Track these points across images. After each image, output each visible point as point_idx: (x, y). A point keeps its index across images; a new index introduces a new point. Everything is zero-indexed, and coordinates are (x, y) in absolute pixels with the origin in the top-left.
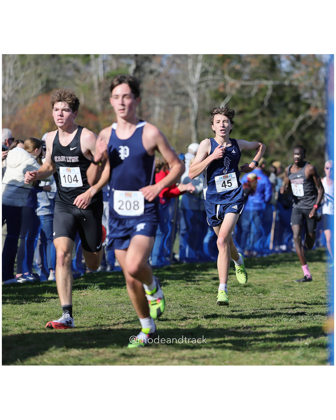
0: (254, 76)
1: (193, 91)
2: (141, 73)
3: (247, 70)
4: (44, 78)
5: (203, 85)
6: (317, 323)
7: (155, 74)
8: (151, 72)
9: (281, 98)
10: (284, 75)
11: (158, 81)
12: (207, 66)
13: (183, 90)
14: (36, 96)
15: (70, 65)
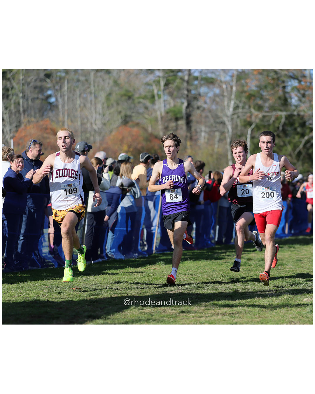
0: (273, 108)
1: (228, 121)
2: (191, 109)
3: (267, 105)
4: (123, 114)
5: (235, 116)
7: (201, 109)
8: (198, 108)
9: (292, 124)
10: (293, 108)
11: (204, 115)
12: (238, 102)
13: (221, 120)
14: (118, 127)
15: (141, 105)
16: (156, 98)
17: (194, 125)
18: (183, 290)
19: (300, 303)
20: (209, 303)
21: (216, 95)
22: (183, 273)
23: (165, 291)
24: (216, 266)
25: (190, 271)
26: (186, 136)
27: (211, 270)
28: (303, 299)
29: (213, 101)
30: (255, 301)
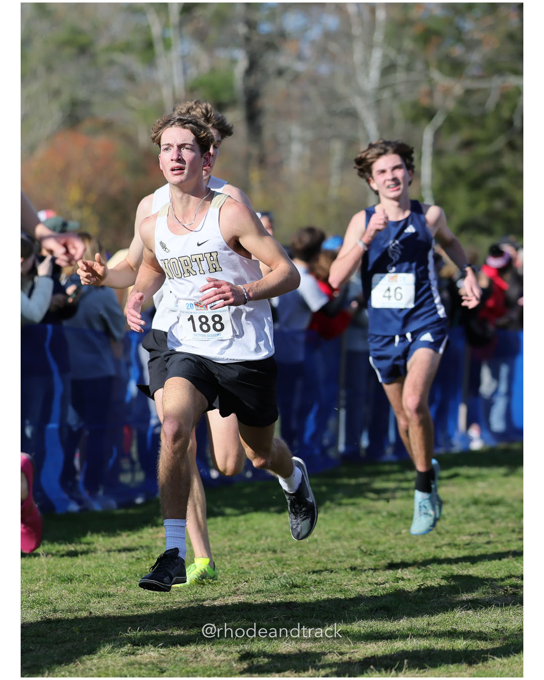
0: (492, 68)
1: (367, 108)
2: (259, 76)
3: (476, 57)
4: (65, 98)
5: (386, 94)
7: (288, 76)
8: (280, 72)
11: (295, 91)
12: (392, 53)
13: (346, 105)
14: (53, 135)
15: (115, 70)
16: (159, 48)
17: (269, 124)
18: (248, 596)
21: (328, 36)
22: (249, 548)
23: (196, 601)
24: (343, 524)
25: (269, 540)
26: (249, 157)
27: (328, 536)
29: (323, 52)
30: (455, 619)
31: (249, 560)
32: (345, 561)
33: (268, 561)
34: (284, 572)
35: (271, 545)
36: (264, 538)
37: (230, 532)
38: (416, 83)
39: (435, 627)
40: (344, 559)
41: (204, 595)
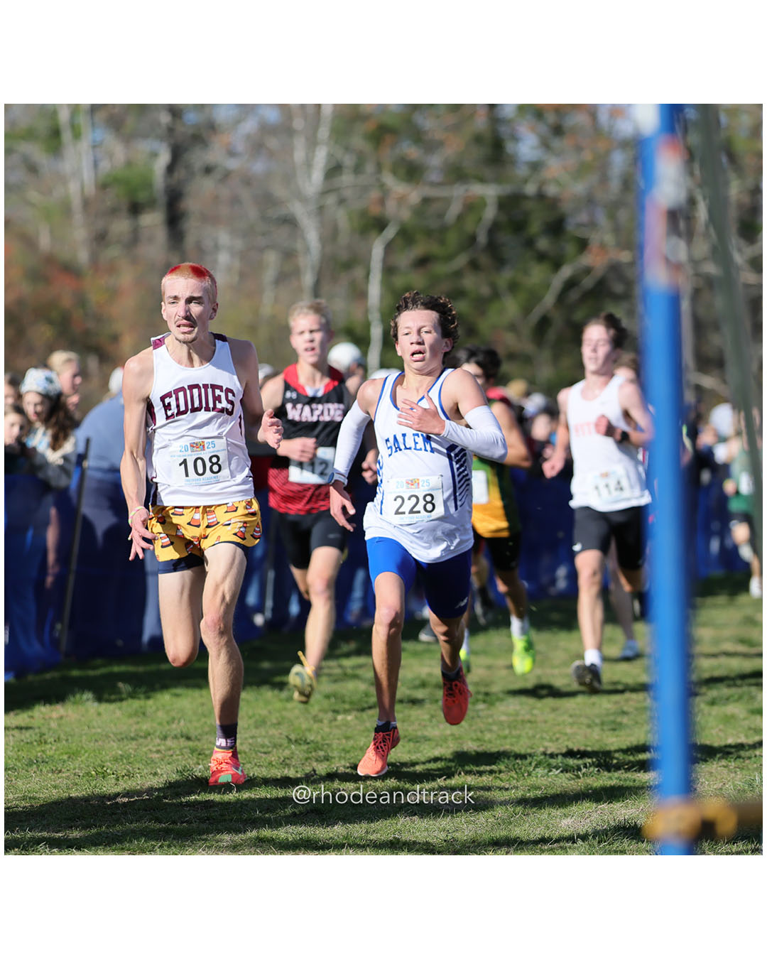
0: (455, 173)
1: (309, 215)
2: (180, 173)
3: (435, 161)
5: (331, 200)
6: (616, 778)
7: (218, 174)
8: (208, 170)
9: (520, 226)
10: (522, 171)
11: (225, 192)
12: (339, 153)
13: (284, 211)
15: (15, 160)
16: (67, 136)
17: (193, 230)
19: (547, 836)
20: (242, 836)
21: (266, 129)
22: (158, 733)
25: (182, 722)
28: (558, 820)
29: (257, 146)
30: (399, 827)
31: (159, 748)
32: (269, 753)
33: (181, 749)
34: (199, 764)
35: (185, 730)
36: (176, 721)
37: (136, 714)
38: (365, 189)
39: (375, 835)
40: (270, 749)
41: (105, 789)
